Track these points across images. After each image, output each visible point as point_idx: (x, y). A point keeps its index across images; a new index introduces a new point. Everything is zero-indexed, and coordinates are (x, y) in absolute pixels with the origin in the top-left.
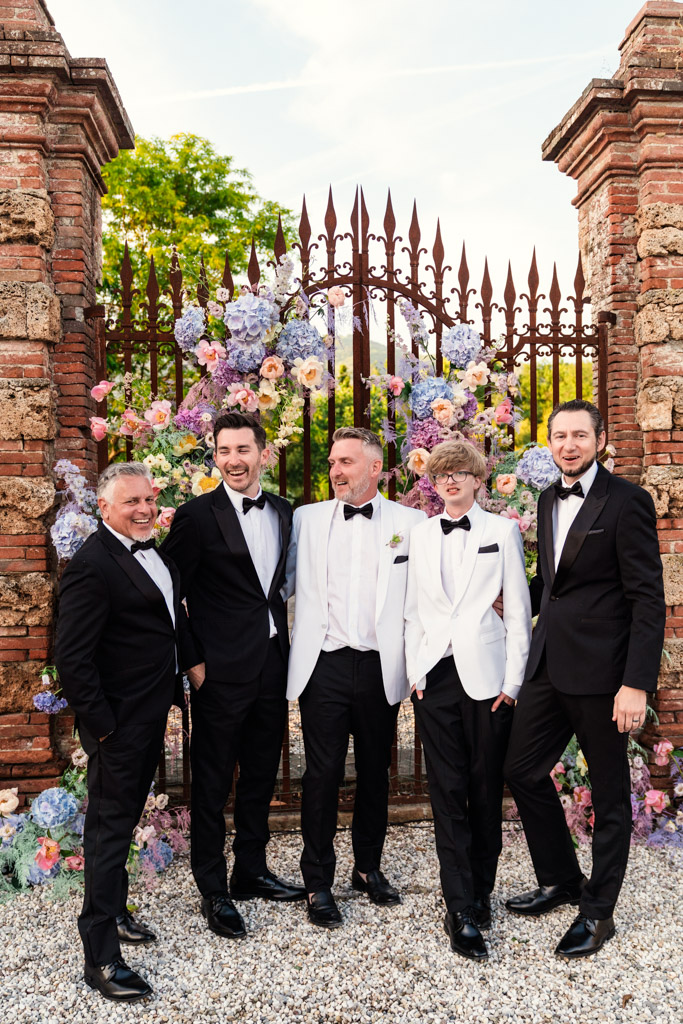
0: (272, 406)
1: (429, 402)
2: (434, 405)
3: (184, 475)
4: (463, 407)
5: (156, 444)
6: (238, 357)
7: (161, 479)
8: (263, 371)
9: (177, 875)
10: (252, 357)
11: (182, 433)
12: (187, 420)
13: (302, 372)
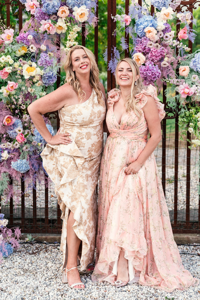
0: (64, 31)
1: (144, 28)
2: (146, 30)
3: (20, 66)
4: (163, 31)
5: (6, 51)
6: (47, 6)
7: (9, 67)
8: (59, 14)
9: (14, 259)
10: (53, 7)
11: (20, 45)
12: (23, 39)
13: (78, 14)
